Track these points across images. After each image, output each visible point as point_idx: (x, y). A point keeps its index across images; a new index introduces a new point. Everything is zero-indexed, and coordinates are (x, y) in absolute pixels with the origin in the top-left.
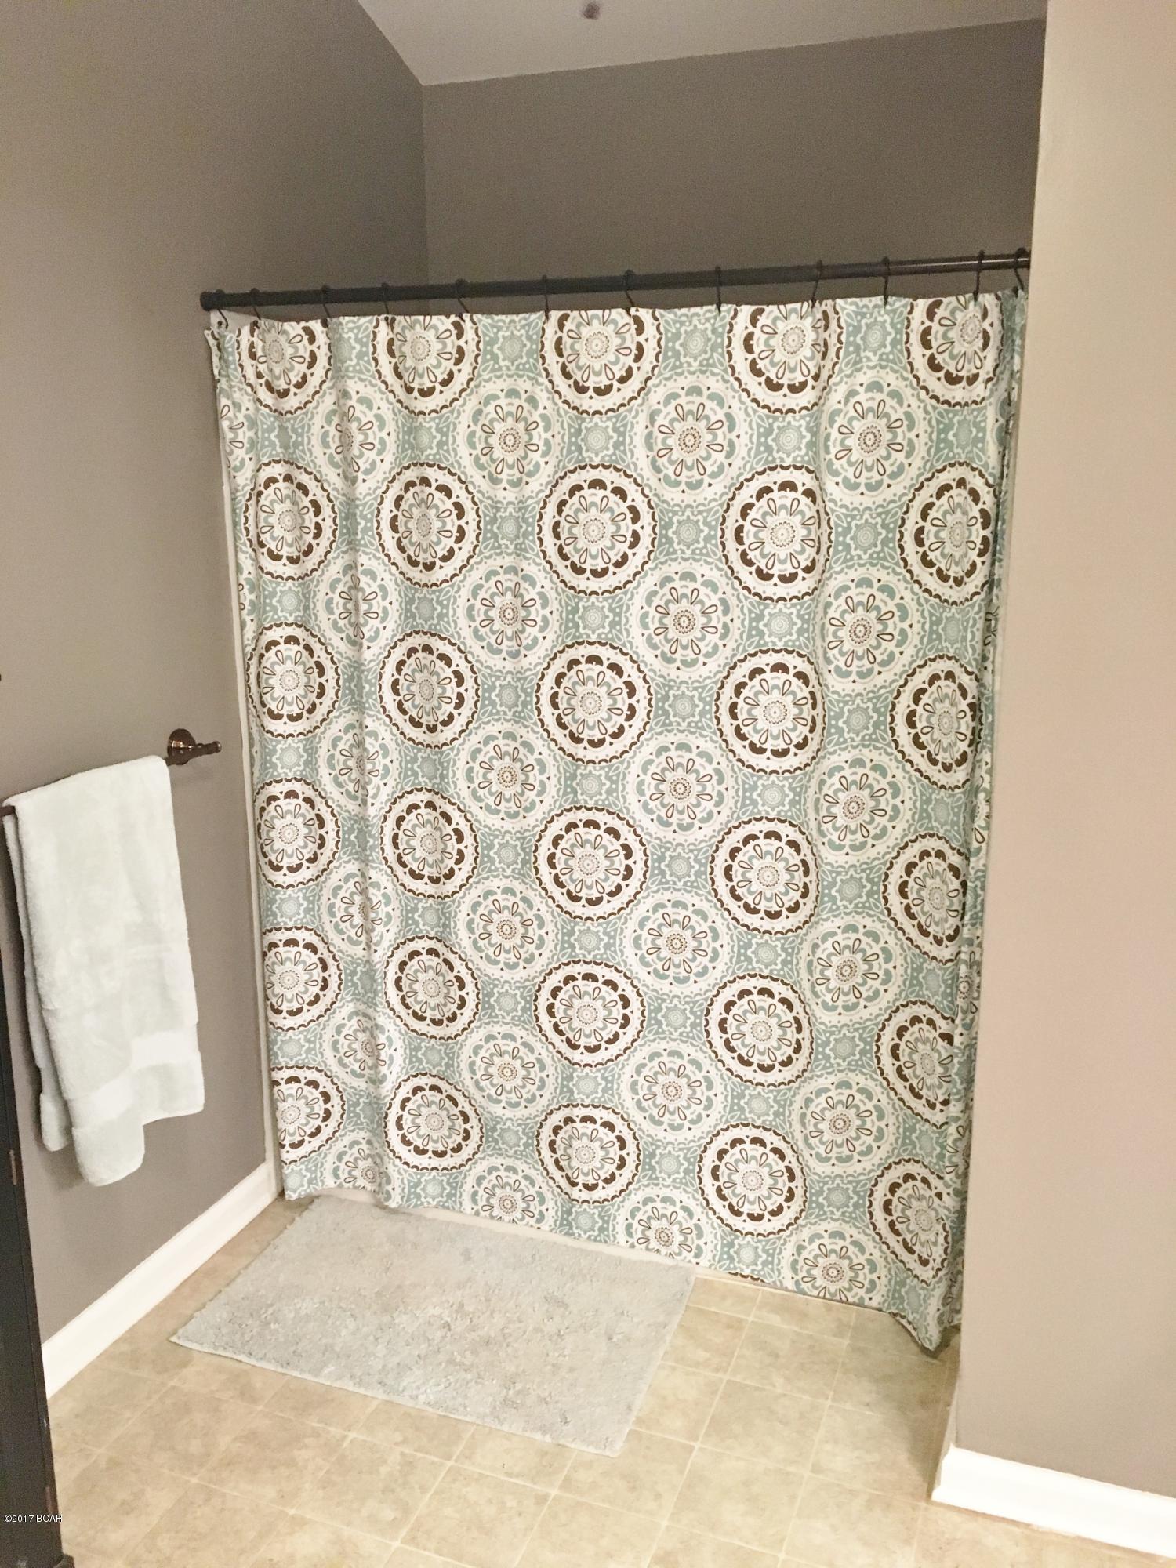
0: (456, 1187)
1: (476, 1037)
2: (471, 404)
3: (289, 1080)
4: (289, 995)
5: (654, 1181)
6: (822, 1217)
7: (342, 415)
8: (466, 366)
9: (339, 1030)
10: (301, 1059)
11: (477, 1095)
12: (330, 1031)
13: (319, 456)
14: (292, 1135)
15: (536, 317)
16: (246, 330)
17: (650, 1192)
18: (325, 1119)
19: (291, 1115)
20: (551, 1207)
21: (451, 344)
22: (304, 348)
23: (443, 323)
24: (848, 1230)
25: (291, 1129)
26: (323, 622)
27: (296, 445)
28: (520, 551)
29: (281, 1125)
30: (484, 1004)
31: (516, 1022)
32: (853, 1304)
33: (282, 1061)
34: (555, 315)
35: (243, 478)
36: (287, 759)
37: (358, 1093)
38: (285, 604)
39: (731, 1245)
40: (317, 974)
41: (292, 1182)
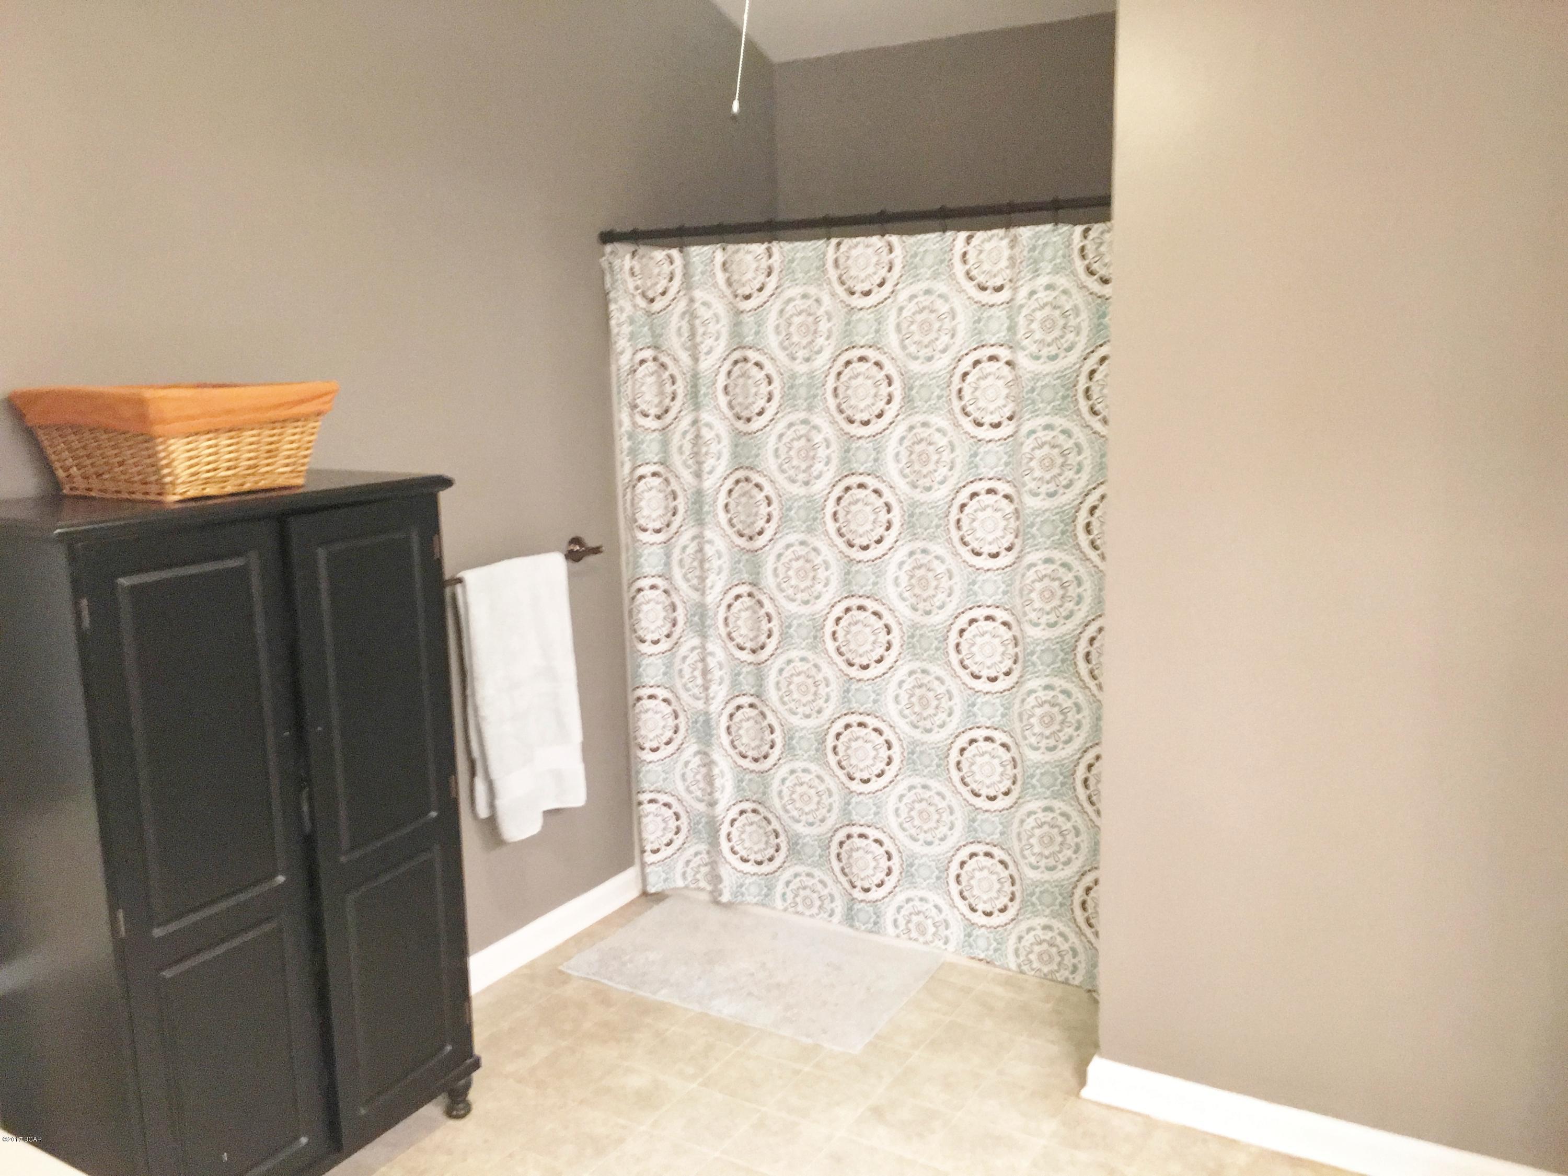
0: (770, 888)
1: (783, 771)
2: (777, 305)
3: (651, 801)
4: (651, 736)
5: (914, 885)
6: (1036, 914)
7: (690, 314)
8: (774, 279)
9: (687, 763)
10: (659, 785)
11: (785, 817)
12: (680, 765)
13: (675, 342)
14: (652, 843)
15: (821, 243)
16: (628, 257)
17: (911, 893)
18: (677, 833)
19: (651, 828)
20: (839, 906)
21: (764, 263)
22: (667, 269)
23: (758, 249)
24: (1056, 924)
25: (652, 838)
26: (677, 461)
27: (661, 335)
28: (810, 409)
29: (645, 835)
30: (789, 747)
31: (811, 759)
32: (1060, 982)
33: (645, 785)
34: (834, 241)
35: (625, 361)
36: (651, 561)
37: (700, 814)
38: (651, 450)
39: (969, 935)
40: (671, 722)
41: (652, 879)
